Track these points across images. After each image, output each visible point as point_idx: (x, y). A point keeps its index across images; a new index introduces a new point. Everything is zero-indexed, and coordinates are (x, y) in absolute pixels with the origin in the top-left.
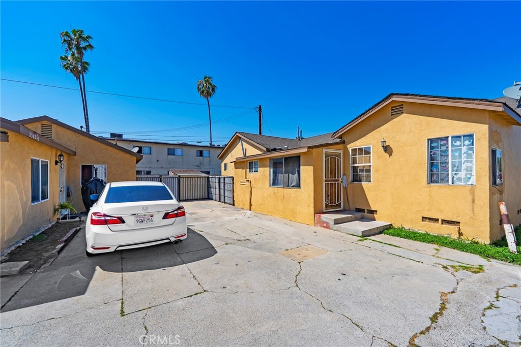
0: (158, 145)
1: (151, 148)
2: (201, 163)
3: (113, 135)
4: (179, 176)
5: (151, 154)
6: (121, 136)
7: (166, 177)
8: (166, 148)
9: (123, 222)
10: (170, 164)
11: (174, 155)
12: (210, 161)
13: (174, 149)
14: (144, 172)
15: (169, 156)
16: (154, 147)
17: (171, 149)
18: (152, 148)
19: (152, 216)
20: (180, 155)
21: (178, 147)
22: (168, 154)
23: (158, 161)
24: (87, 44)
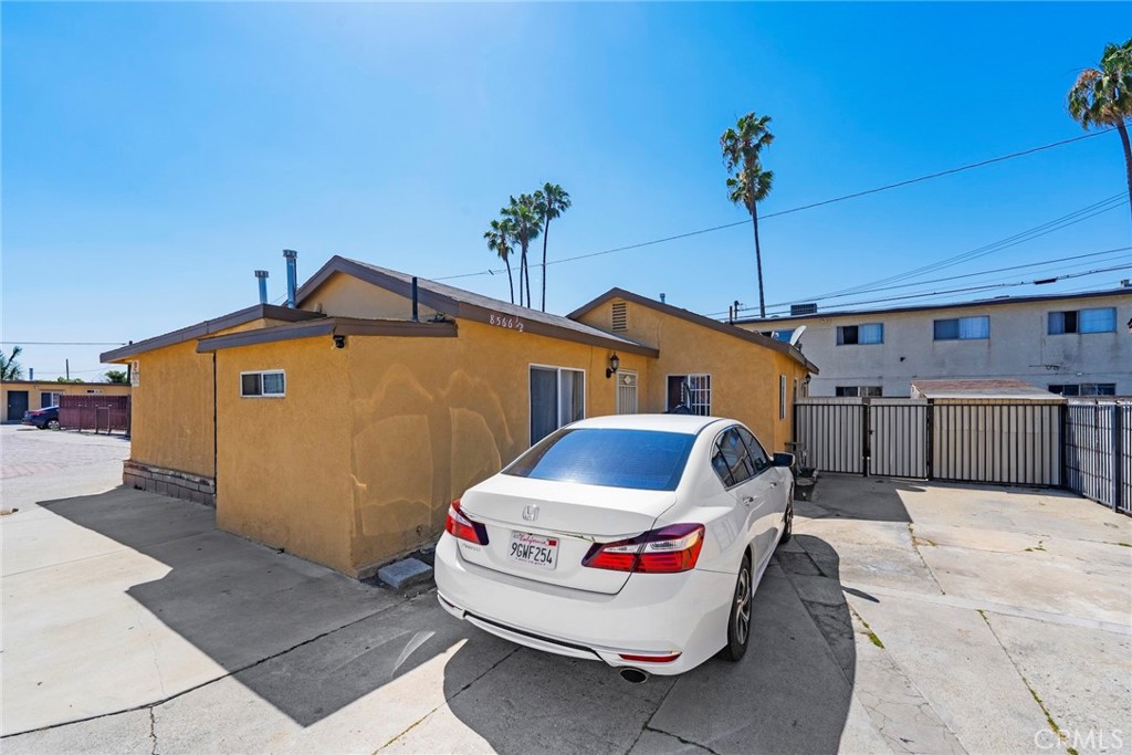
0: (904, 314)
1: (882, 325)
2: (1067, 357)
3: (796, 309)
4: (931, 401)
5: (882, 342)
6: (813, 307)
7: (902, 402)
8: (928, 321)
9: (484, 540)
10: (942, 364)
11: (956, 337)
12: (1116, 347)
13: (956, 321)
14: (863, 388)
15: (939, 343)
16: (891, 324)
17: (946, 323)
18: (885, 328)
19: (553, 543)
20: (978, 335)
21: (969, 312)
22: (936, 338)
23: (902, 359)
24: (762, 135)
